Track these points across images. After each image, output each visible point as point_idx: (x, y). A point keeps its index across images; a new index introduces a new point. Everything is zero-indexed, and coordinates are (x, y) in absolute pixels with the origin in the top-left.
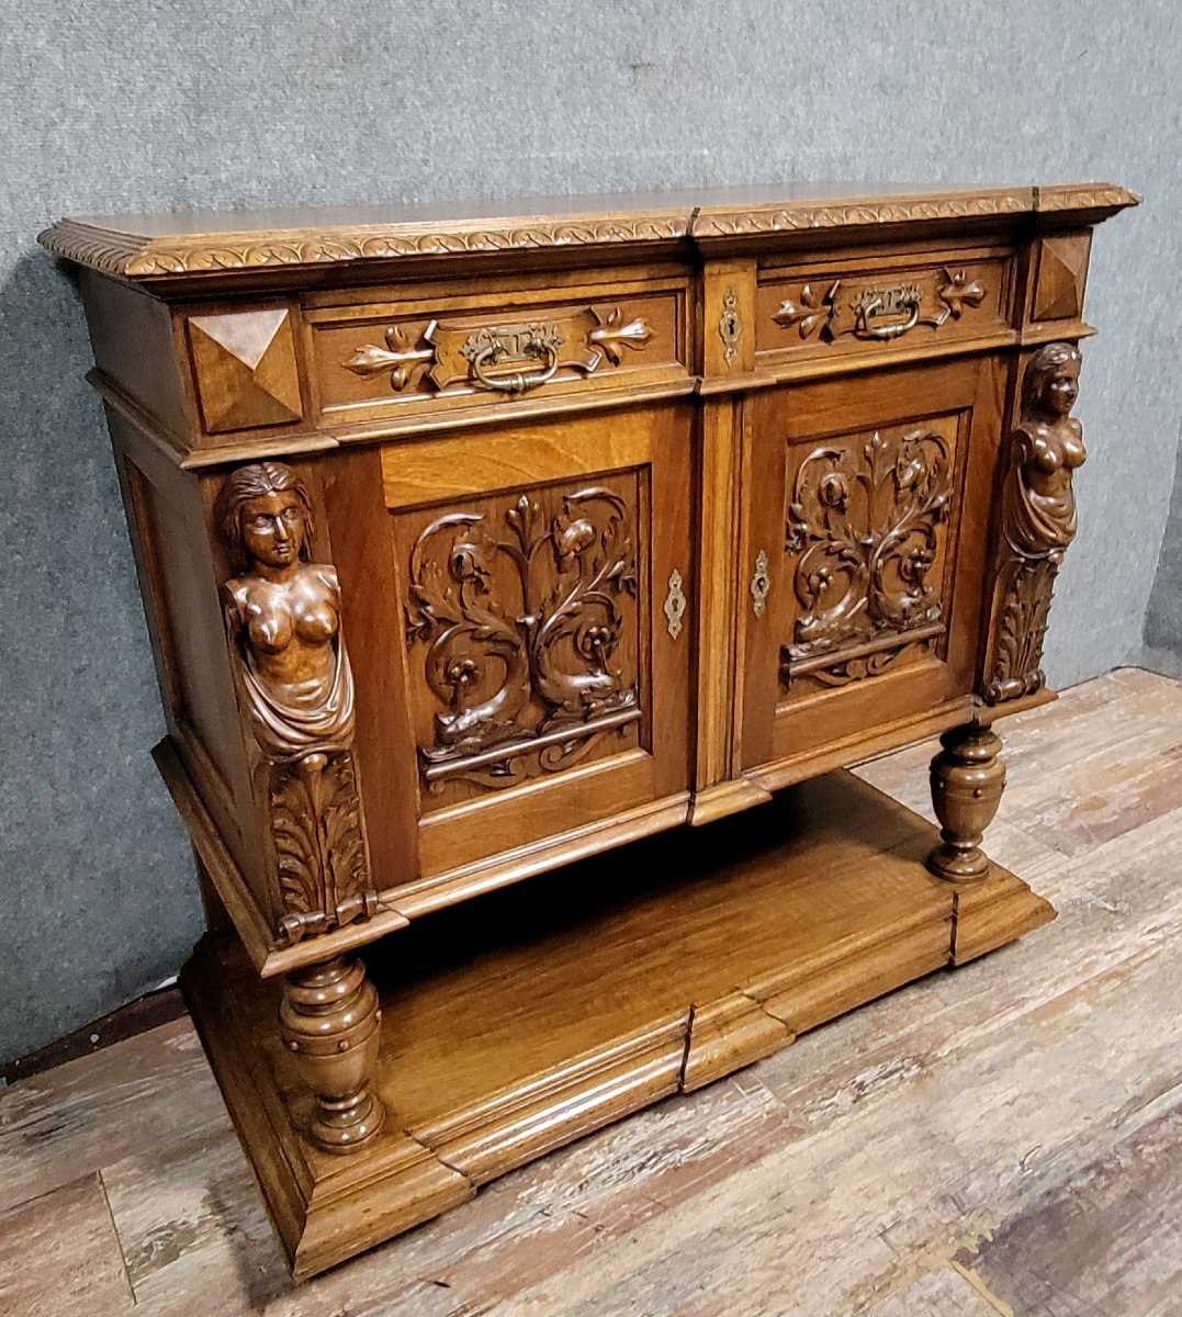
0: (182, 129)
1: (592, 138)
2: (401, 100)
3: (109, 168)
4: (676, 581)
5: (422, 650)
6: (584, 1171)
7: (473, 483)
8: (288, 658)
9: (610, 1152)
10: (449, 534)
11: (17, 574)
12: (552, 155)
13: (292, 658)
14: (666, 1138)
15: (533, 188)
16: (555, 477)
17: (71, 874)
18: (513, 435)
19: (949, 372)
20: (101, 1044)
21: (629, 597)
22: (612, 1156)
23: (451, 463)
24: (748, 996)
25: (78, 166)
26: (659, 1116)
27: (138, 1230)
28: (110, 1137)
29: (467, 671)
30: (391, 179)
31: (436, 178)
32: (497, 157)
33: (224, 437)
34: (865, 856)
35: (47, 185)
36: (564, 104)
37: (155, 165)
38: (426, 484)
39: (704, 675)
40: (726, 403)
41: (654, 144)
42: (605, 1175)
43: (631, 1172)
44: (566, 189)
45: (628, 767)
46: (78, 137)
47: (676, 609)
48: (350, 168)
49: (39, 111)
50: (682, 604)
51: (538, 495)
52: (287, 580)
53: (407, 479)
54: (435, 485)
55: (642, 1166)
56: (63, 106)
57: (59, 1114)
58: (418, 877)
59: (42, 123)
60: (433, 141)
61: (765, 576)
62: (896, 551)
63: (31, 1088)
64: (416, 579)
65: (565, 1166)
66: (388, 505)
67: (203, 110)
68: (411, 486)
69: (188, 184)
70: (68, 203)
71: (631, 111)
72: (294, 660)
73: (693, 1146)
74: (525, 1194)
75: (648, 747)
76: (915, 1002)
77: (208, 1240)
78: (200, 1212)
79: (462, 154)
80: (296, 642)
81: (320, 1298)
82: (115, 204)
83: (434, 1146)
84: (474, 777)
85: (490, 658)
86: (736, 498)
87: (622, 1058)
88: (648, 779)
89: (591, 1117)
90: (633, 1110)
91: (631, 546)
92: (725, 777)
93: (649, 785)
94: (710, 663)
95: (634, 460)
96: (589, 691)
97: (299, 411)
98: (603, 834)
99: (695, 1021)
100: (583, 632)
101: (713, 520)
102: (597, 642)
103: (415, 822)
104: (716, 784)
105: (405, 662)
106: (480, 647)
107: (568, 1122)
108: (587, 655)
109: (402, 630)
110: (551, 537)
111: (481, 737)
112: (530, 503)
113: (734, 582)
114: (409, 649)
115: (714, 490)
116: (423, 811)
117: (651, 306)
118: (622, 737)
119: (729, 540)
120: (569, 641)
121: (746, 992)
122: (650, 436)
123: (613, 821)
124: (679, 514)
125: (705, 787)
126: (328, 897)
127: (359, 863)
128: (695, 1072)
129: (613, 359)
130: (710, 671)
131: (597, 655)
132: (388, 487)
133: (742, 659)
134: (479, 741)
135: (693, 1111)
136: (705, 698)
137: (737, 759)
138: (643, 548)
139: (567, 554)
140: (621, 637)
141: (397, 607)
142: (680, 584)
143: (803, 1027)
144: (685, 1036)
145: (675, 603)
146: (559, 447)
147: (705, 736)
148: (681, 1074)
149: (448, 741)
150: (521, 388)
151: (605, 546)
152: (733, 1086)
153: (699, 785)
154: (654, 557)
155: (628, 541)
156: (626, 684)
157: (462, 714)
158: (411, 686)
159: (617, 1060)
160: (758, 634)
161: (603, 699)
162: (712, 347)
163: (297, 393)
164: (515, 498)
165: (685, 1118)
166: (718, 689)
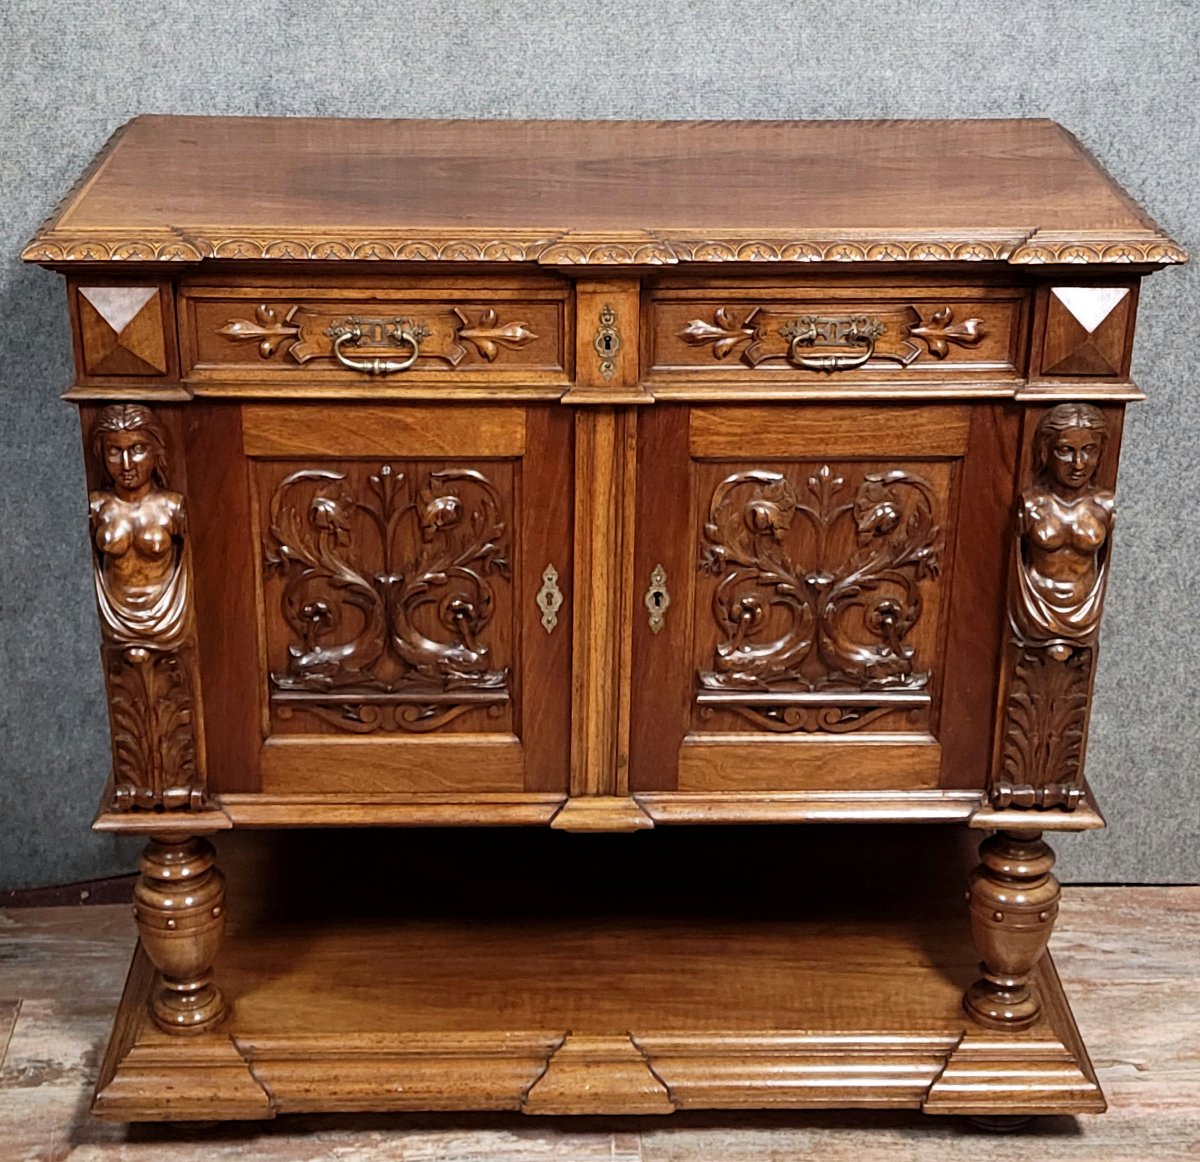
0: (272, 31)
1: (731, 53)
2: (498, 11)
3: (201, 64)
4: (551, 574)
5: (278, 584)
7: (330, 447)
8: (125, 564)
9: (444, 1148)
10: (309, 486)
11: (69, 424)
12: (676, 70)
13: (129, 565)
15: (649, 105)
17: (83, 721)
18: (372, 411)
19: (925, 415)
20: (86, 902)
21: (501, 580)
22: (442, 1153)
23: (308, 426)
24: (636, 1046)
25: (171, 62)
26: (515, 1138)
27: (24, 1055)
28: (45, 978)
29: (318, 612)
30: (480, 89)
31: (530, 91)
32: (606, 72)
33: (102, 379)
34: (909, 964)
35: (140, 78)
36: (698, 16)
37: (245, 63)
38: (283, 441)
39: (579, 677)
40: (608, 413)
41: (813, 63)
44: (693, 108)
45: (493, 749)
46: (177, 39)
47: (550, 603)
48: (437, 75)
49: (142, 14)
50: (558, 599)
51: (402, 466)
52: (135, 500)
53: (265, 434)
54: (289, 443)
56: (164, 8)
57: (18, 946)
58: (259, 791)
59: (143, 24)
60: (530, 53)
61: (663, 590)
62: (861, 599)
63: (9, 917)
64: (274, 520)
65: (394, 1144)
66: (246, 453)
67: (293, 15)
68: (268, 440)
69: (273, 81)
70: (158, 95)
71: (783, 26)
72: (130, 567)
74: (341, 1150)
75: (518, 732)
76: (885, 1146)
77: (68, 1083)
78: (77, 1060)
79: (563, 68)
80: (132, 553)
81: (123, 1156)
82: (202, 97)
83: (251, 1059)
84: (323, 712)
85: (348, 607)
86: (620, 506)
87: (469, 1053)
88: (518, 768)
89: (415, 1096)
90: (463, 1108)
91: (504, 531)
92: (610, 791)
93: (519, 774)
94: (589, 666)
95: (502, 452)
96: (446, 661)
97: (163, 368)
98: (456, 807)
99: (564, 1048)
100: (446, 603)
101: (591, 523)
102: (460, 616)
103: (258, 738)
104: (598, 795)
105: (259, 591)
106: (334, 592)
107: (389, 1091)
108: (450, 627)
109: (258, 562)
110: (415, 507)
111: (330, 677)
112: (394, 473)
113: (618, 590)
114: (265, 580)
115: (591, 494)
116: (273, 732)
117: (530, 312)
118: (490, 717)
119: (612, 546)
120: (433, 608)
121: (637, 1041)
122: (520, 433)
123: (471, 798)
124: (555, 510)
125: (583, 794)
126: (157, 779)
127: (189, 757)
128: (542, 1097)
129: (485, 355)
130: (589, 674)
131: (460, 629)
132: (245, 438)
133: (627, 671)
134: (328, 680)
135: (551, 1147)
136: (581, 700)
137: (623, 775)
138: (517, 536)
139: (429, 526)
140: (492, 617)
141: (252, 541)
142: (555, 578)
143: (691, 1103)
144: (547, 1058)
145: (549, 597)
146: (418, 428)
147: (581, 740)
148: (526, 1093)
149: (296, 672)
150: (377, 372)
151: (473, 526)
152: (610, 1142)
153: (575, 790)
154: (525, 547)
155: (501, 525)
156: (498, 665)
157: (312, 650)
158: (266, 614)
159: (463, 1053)
160: (656, 650)
161: (465, 673)
162: (586, 359)
163: (161, 354)
164: (376, 466)
165: (537, 1149)
166: (600, 695)
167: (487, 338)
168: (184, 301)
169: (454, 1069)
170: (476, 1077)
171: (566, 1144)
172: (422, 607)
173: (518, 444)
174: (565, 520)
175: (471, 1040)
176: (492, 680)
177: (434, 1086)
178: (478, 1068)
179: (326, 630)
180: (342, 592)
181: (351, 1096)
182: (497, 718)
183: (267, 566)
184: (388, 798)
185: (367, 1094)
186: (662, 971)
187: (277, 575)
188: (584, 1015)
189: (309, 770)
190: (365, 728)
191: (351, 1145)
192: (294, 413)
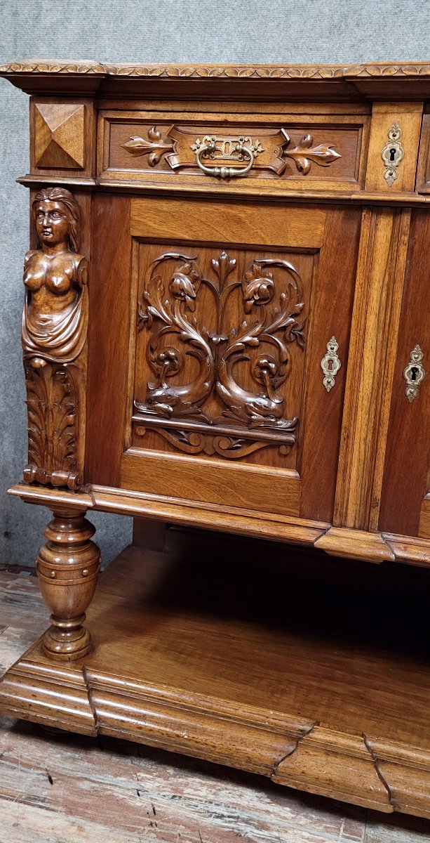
4: (333, 345)
5: (146, 336)
6: (186, 791)
9: (214, 794)
10: (172, 264)
13: (41, 297)
14: (255, 815)
16: (243, 242)
18: (216, 207)
21: (297, 349)
22: (212, 797)
23: (173, 216)
24: (368, 747)
26: (268, 800)
29: (168, 358)
33: (45, 171)
38: (156, 226)
39: (347, 429)
42: (194, 803)
43: (211, 814)
45: (279, 480)
47: (330, 368)
50: (337, 365)
51: (235, 254)
52: (52, 254)
53: (145, 220)
54: (161, 228)
55: (222, 816)
61: (419, 367)
64: (146, 287)
65: (181, 780)
66: (131, 234)
68: (146, 225)
72: (42, 299)
73: (266, 833)
74: (142, 775)
75: (299, 470)
80: (44, 289)
83: (92, 687)
84: (166, 434)
85: (189, 357)
86: (391, 292)
87: (240, 720)
88: (295, 497)
89: (196, 745)
90: (228, 764)
91: (302, 309)
92: (364, 527)
93: (296, 502)
94: (355, 420)
95: (306, 243)
96: (252, 405)
97: (81, 164)
98: (248, 520)
99: (311, 734)
100: (256, 362)
101: (367, 304)
102: (265, 372)
103: (120, 447)
104: (354, 528)
105: (132, 339)
106: (181, 346)
107: (178, 736)
108: (257, 380)
109: (133, 317)
110: (240, 285)
111: (171, 407)
112: (228, 259)
113: (382, 361)
114: (138, 331)
115: (368, 280)
116: (132, 445)
117: (338, 135)
118: (280, 454)
119: (382, 325)
120: (247, 364)
121: (370, 743)
122: (320, 229)
123: (260, 515)
124: (341, 294)
125: (342, 526)
126: (49, 462)
127: (71, 450)
128: (289, 771)
129: (300, 169)
130: (355, 428)
131: (264, 382)
132: (133, 223)
133: (385, 429)
134: (171, 409)
135: (293, 816)
136: (347, 447)
137: (375, 515)
138: (312, 314)
139: (249, 300)
140: (288, 376)
141: (130, 300)
142: (336, 348)
143: (406, 809)
144: (297, 738)
145: (330, 364)
146: (248, 222)
147: (344, 480)
148: (277, 764)
149: (151, 401)
150: (223, 175)
151: (281, 303)
152: (340, 824)
153: (337, 521)
154: (316, 322)
155: (301, 305)
156: (289, 415)
157: (161, 386)
158: (136, 357)
159: (236, 719)
160: (409, 417)
161: (264, 416)
162: (374, 168)
163: (81, 152)
164: (218, 252)
165: (282, 815)
166: (363, 447)
167: (303, 155)
168: (103, 120)
169: (228, 731)
170: (242, 742)
171: (306, 817)
172: (240, 363)
173: (318, 238)
174: (347, 302)
175: (244, 710)
176: (283, 424)
177: (211, 740)
178: (244, 735)
179: (173, 373)
180: (187, 346)
181: (151, 733)
182: (285, 456)
183: (139, 320)
184: (203, 504)
185: (163, 734)
186: (399, 694)
187: (145, 329)
188: (333, 712)
189: (152, 476)
190: (193, 450)
191: (150, 773)
192: (165, 205)
